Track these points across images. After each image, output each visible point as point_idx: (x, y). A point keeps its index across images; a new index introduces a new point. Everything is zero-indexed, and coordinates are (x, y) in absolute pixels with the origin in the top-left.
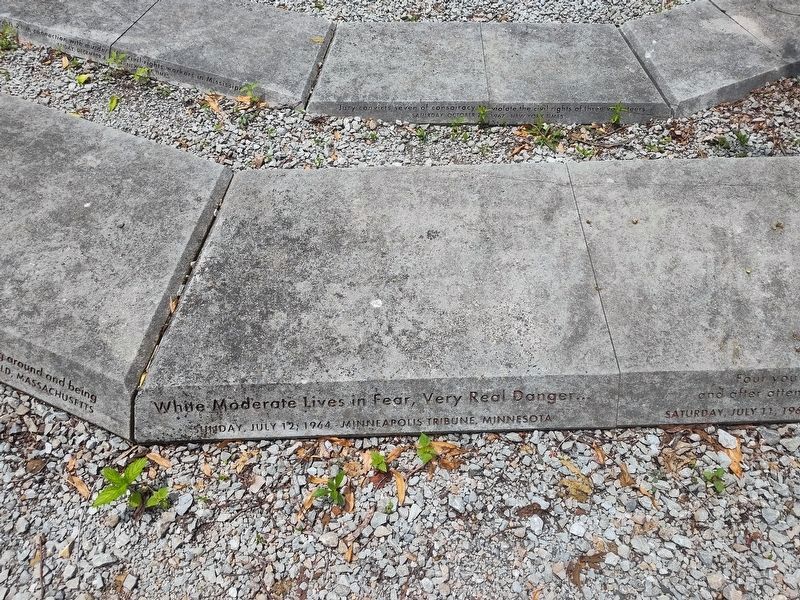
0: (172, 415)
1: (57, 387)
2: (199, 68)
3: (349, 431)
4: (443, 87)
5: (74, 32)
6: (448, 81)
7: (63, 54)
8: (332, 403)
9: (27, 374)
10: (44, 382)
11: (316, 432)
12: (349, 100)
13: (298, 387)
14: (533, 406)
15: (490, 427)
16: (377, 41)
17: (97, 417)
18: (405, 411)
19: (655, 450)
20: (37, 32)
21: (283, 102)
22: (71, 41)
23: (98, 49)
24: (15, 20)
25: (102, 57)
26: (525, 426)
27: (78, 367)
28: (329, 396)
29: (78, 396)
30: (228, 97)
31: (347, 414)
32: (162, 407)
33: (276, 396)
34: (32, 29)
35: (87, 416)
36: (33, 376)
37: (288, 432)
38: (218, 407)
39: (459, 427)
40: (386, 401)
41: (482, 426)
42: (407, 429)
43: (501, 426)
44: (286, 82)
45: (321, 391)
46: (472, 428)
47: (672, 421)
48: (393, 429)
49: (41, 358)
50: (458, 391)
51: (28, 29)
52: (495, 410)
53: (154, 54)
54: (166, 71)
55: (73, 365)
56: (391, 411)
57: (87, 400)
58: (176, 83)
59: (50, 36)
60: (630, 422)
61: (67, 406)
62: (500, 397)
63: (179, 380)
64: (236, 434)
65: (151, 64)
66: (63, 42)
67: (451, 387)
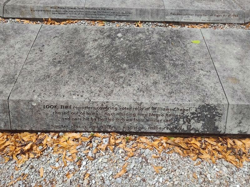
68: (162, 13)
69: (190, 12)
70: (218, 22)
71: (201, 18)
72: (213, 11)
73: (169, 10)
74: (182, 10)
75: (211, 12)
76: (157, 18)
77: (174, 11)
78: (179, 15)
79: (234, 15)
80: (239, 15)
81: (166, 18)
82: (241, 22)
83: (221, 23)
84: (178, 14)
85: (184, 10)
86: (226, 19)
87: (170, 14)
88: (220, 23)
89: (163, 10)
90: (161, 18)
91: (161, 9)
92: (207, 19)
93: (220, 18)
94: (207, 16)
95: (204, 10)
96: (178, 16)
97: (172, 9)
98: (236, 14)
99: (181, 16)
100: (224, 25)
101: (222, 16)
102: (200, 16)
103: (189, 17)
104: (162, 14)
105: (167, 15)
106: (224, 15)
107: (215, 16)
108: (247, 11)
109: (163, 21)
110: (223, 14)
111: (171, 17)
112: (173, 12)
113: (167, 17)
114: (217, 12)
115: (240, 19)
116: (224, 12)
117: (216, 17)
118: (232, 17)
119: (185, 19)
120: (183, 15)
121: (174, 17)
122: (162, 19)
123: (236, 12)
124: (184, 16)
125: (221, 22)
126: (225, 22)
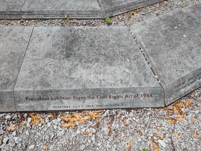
0: (107, 13)
1: (91, 15)
3: (127, 11)
8: (125, 7)
9: (86, 15)
10: (89, 15)
11: (124, 12)
13: (121, 6)
14: (145, 3)
15: (142, 7)
17: (98, 17)
18: (132, 7)
19: (159, 5)
26: (145, 6)
27: (94, 11)
28: (124, 7)
29: (95, 15)
31: (126, 9)
32: (106, 13)
33: (118, 8)
35: (97, 18)
36: (87, 15)
37: (121, 13)
38: (112, 11)
39: (139, 8)
40: (130, 6)
41: (141, 7)
42: (133, 9)
43: (143, 6)
45: (123, 6)
46: (140, 7)
47: (159, 1)
48: (132, 10)
49: (88, 12)
50: (138, 2)
52: (142, 4)
55: (93, 11)
56: (131, 7)
57: (96, 15)
60: (155, 3)
61: (93, 18)
62: (142, 2)
63: (107, 9)
64: (115, 15)
67: (136, 2)
68: (9, 99)
69: (62, 94)
70: (118, 107)
71: (84, 102)
72: (105, 90)
73: (22, 93)
74: (47, 92)
75: (102, 92)
76: (3, 107)
77: (32, 94)
78: (43, 99)
79: (145, 95)
80: (154, 94)
81: (19, 107)
82: (158, 105)
83: (123, 109)
84: (40, 99)
85: (51, 91)
86: (131, 102)
87: (24, 99)
88: (121, 109)
89: (10, 93)
90: (9, 107)
91: (7, 92)
92: (97, 104)
93: (120, 100)
94: (96, 99)
95: (88, 89)
96: (41, 101)
97: (27, 92)
98: (148, 93)
99: (46, 101)
100: (128, 113)
101: (124, 97)
102: (82, 100)
103: (62, 103)
104: (9, 101)
105: (19, 102)
106: (127, 96)
107: (110, 97)
108: (169, 85)
109: (14, 110)
110: (125, 94)
111: (28, 105)
112: (30, 95)
113: (20, 105)
114: (113, 90)
115: (156, 100)
116: (126, 90)
117: (112, 100)
118: (142, 98)
119: (56, 105)
120: (51, 98)
121: (33, 103)
122: (11, 108)
123: (148, 89)
124: (53, 101)
125: (122, 107)
126: (129, 106)
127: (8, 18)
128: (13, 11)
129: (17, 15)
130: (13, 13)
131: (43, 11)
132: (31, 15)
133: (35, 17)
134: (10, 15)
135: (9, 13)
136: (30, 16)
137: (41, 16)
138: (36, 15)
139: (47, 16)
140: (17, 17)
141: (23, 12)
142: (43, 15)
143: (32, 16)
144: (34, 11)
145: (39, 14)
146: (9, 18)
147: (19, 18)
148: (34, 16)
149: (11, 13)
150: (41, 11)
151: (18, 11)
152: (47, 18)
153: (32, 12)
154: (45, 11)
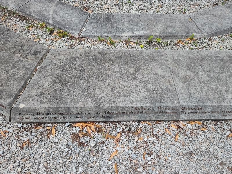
2: (172, 34)
4: (228, 23)
5: (130, 34)
6: (227, 22)
7: (129, 41)
12: (213, 32)
16: (202, 17)
20: (118, 37)
21: (199, 37)
22: (130, 37)
23: (140, 37)
24: (109, 35)
25: (141, 39)
30: (183, 40)
34: (116, 36)
44: (195, 32)
51: (114, 36)
53: (157, 34)
54: (163, 38)
58: (166, 40)
59: (123, 37)
65: (157, 37)
66: (128, 38)
127: (152, 119)
128: (166, 106)
129: (172, 112)
130: (164, 110)
131: (222, 105)
132: (198, 113)
133: (205, 117)
134: (158, 112)
135: (156, 110)
136: (196, 114)
137: (216, 115)
138: (207, 114)
139: (229, 115)
140: (170, 117)
141: (184, 108)
142: (221, 114)
143: (200, 115)
144: (205, 107)
145: (213, 112)
146: (154, 118)
147: (175, 118)
148: (204, 115)
149: (160, 110)
150: (218, 107)
151: (175, 106)
152: (227, 118)
153: (202, 108)
154: (225, 106)
